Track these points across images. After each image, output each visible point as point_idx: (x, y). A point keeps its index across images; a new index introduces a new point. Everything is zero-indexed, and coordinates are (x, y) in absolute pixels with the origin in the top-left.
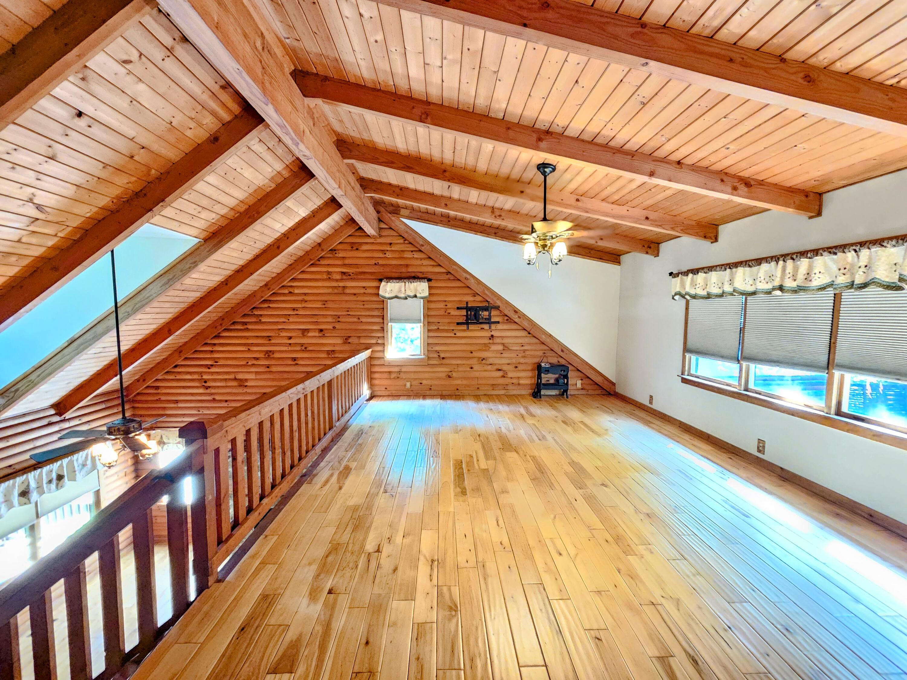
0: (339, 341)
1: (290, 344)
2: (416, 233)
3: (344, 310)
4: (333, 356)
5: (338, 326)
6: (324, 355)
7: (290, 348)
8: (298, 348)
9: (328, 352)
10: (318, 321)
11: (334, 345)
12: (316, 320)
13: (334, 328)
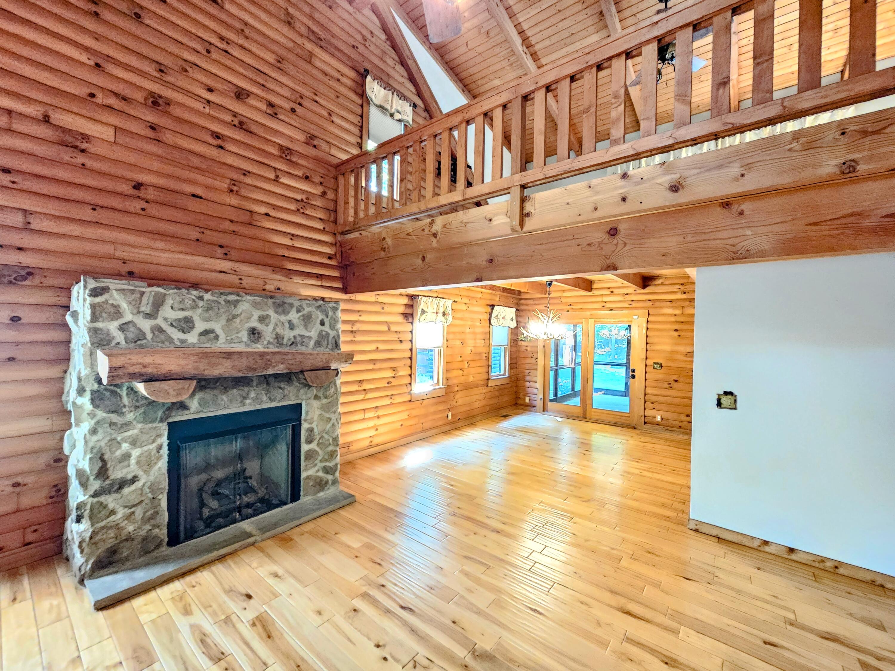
0: (301, 137)
1: (209, 102)
2: (403, 38)
3: (311, 89)
4: (288, 157)
5: (298, 109)
6: (274, 151)
7: (207, 108)
8: (228, 118)
9: (281, 148)
10: (267, 85)
11: (292, 140)
12: (263, 82)
13: (293, 110)
